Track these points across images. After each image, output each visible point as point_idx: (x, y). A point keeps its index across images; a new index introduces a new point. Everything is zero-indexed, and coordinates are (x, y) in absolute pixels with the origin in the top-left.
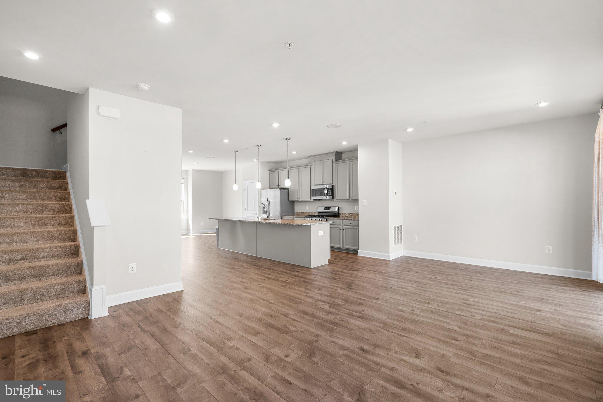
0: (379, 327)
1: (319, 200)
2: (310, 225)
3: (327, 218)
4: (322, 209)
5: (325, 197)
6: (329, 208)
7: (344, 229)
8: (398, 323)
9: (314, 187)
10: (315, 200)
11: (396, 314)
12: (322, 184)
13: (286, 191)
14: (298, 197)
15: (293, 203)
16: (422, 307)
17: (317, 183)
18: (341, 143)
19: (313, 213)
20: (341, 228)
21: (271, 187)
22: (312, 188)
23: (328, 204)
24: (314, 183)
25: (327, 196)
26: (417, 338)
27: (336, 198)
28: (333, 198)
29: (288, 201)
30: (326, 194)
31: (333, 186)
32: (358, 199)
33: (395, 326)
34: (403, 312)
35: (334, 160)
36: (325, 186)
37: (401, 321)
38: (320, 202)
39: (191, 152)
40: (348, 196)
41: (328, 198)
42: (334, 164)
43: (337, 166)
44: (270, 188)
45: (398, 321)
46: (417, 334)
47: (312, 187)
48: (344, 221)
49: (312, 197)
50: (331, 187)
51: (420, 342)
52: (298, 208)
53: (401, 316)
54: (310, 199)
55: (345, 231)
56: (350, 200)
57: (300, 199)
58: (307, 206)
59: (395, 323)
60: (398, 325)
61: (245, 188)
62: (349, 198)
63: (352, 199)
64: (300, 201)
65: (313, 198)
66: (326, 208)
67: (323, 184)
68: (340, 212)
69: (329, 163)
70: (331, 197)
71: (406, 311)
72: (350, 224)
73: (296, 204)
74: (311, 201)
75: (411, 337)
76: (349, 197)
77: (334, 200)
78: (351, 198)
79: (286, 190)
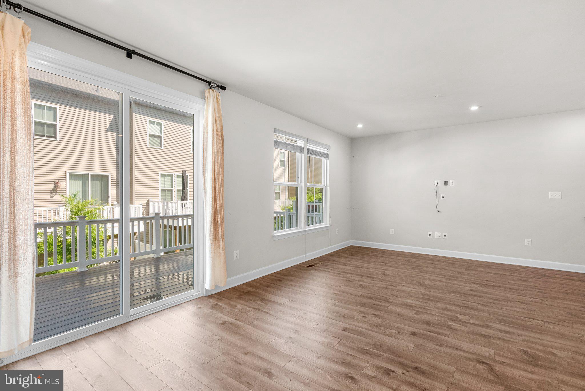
0: (391, 299)
8: (377, 303)
11: (382, 312)
16: (354, 323)
26: (361, 293)
33: (379, 300)
34: (374, 315)
37: (374, 304)
45: (377, 305)
46: (361, 295)
51: (359, 291)
53: (377, 309)
59: (379, 303)
60: (376, 301)
71: (372, 316)
75: (366, 294)
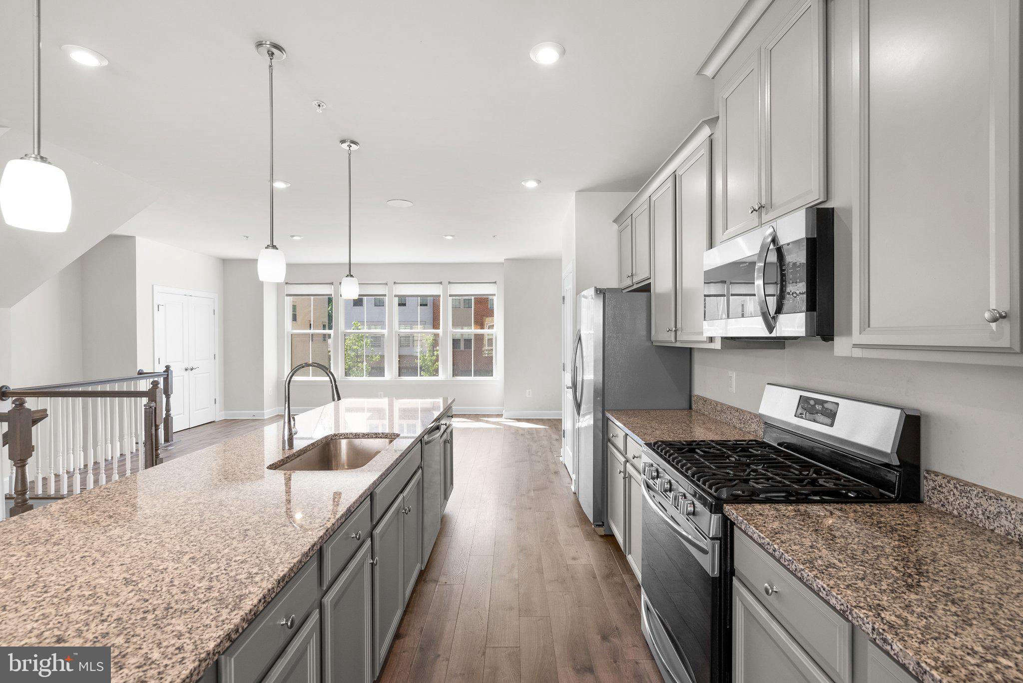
9: (710, 260)
12: (755, 222)
14: (673, 326)
24: (721, 230)
27: (848, 332)
52: (704, 380)
57: (679, 336)
58: (730, 374)
65: (709, 330)
67: (765, 219)
68: (931, 463)
74: (713, 346)
77: (841, 345)
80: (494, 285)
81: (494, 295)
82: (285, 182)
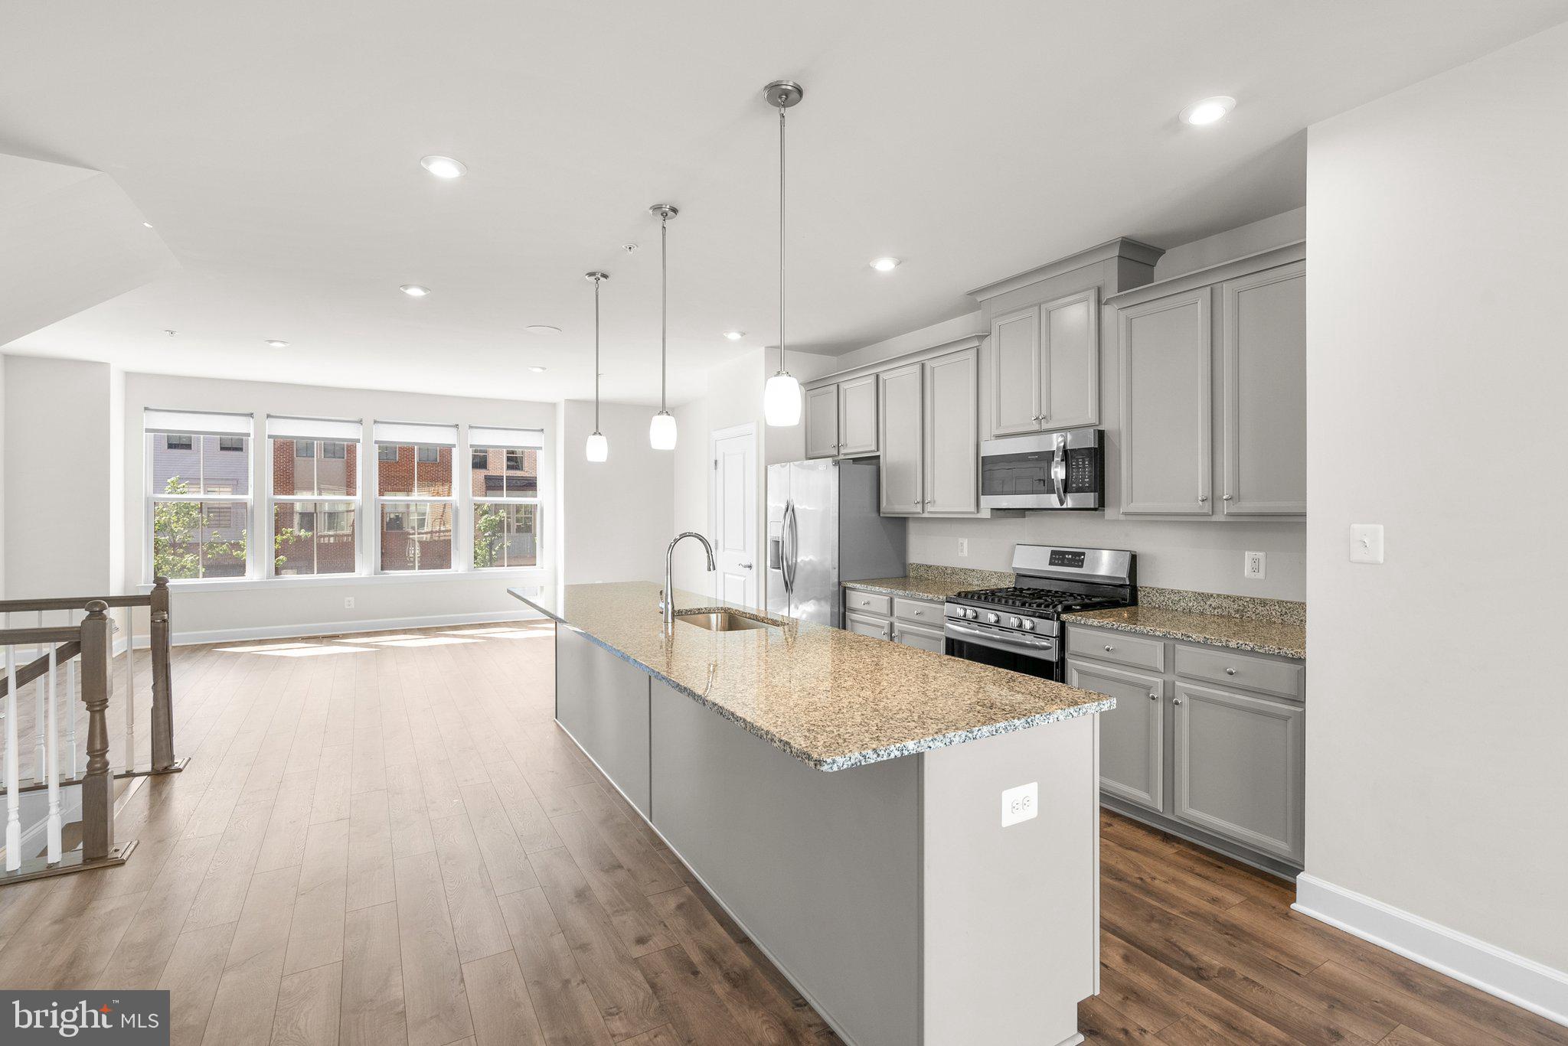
1: (1022, 512)
2: (919, 757)
3: (1064, 617)
4: (1034, 560)
5: (1053, 501)
6: (1077, 559)
7: (1183, 699)
9: (993, 448)
10: (999, 512)
12: (1035, 427)
13: (868, 469)
14: (919, 499)
15: (899, 524)
17: (1010, 424)
18: (1176, 124)
19: (991, 574)
20: (1158, 693)
21: (811, 454)
22: (983, 454)
23: (1071, 534)
24: (994, 425)
25: (1065, 491)
27: (1118, 504)
28: (1101, 504)
29: (874, 515)
30: (1059, 486)
31: (1101, 435)
32: (1304, 515)
35: (1111, 291)
36: (1056, 442)
38: (1029, 521)
39: (415, 292)
40: (1202, 489)
41: (1069, 506)
42: (1108, 311)
43: (1130, 322)
44: (806, 455)
47: (983, 445)
48: (1179, 647)
49: (983, 498)
50: (1091, 442)
52: (923, 550)
54: (973, 508)
55: (1184, 715)
56: (1219, 518)
57: (929, 508)
58: (960, 540)
61: (716, 461)
62: (1208, 505)
63: (1234, 509)
64: (926, 515)
65: (990, 502)
66: (1058, 557)
67: (1045, 426)
68: (1142, 582)
69: (1076, 315)
70: (1089, 499)
72: (1229, 679)
73: (913, 529)
74: (979, 516)
76: (1213, 498)
77: (1109, 512)
78: (1226, 508)
79: (870, 466)
80: (540, 433)
81: (541, 448)
82: (425, 289)
